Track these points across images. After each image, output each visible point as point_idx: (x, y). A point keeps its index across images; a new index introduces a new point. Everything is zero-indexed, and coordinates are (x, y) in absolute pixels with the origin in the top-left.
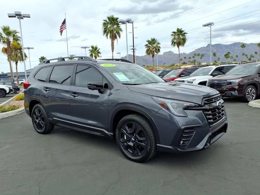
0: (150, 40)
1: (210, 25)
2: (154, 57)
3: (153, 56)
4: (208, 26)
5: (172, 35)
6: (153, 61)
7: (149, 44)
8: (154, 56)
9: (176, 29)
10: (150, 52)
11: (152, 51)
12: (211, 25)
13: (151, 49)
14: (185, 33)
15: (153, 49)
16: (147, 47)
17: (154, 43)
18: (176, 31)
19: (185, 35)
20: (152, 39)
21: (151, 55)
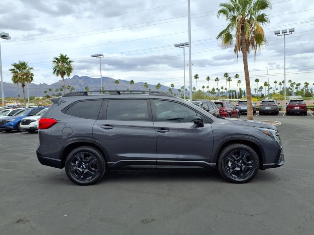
0: (18, 63)
1: (99, 57)
2: (25, 87)
3: (23, 85)
4: (97, 57)
5: (55, 62)
6: (24, 92)
7: (17, 68)
8: (25, 85)
9: (60, 55)
10: (18, 80)
11: (21, 79)
12: (101, 57)
13: (20, 76)
14: (70, 62)
15: (23, 75)
16: (14, 72)
17: (24, 68)
18: (59, 58)
19: (70, 63)
20: (20, 63)
21: (20, 84)
